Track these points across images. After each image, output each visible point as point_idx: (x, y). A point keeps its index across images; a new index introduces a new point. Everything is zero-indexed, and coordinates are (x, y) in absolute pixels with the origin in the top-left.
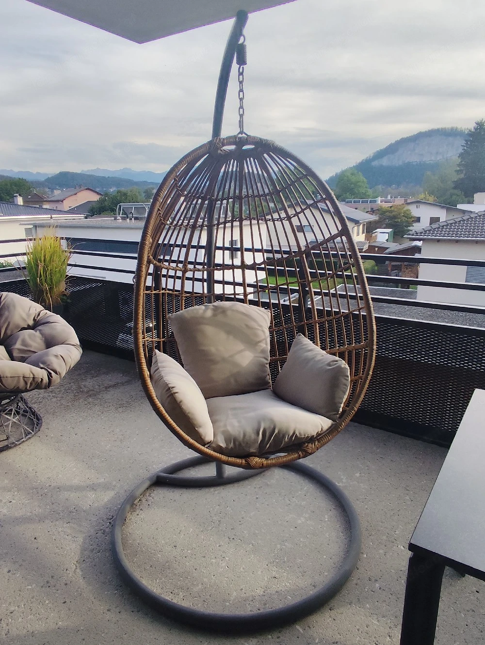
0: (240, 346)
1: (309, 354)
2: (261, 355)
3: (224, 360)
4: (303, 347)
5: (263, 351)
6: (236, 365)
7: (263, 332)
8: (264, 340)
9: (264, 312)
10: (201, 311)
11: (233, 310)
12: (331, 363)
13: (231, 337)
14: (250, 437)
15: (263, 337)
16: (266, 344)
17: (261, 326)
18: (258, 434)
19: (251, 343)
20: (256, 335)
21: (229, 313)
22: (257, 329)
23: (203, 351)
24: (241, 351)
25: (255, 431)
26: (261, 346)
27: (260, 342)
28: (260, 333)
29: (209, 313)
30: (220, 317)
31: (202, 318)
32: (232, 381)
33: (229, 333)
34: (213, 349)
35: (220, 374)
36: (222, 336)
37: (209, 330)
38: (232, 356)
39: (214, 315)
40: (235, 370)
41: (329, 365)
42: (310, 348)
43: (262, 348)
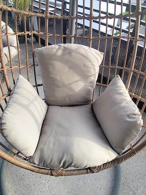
0: (77, 78)
1: (118, 97)
2: (89, 84)
3: (64, 85)
4: (117, 88)
5: (92, 82)
6: (71, 89)
7: (95, 69)
8: (94, 75)
9: (98, 55)
10: (55, 50)
11: (76, 52)
12: (131, 116)
13: (72, 71)
14: (54, 163)
15: (93, 73)
16: (95, 77)
17: (94, 66)
18: (60, 163)
19: (85, 76)
20: (89, 71)
21: (74, 54)
22: (91, 67)
23: (52, 77)
24: (77, 81)
25: (59, 161)
26: (91, 79)
27: (91, 76)
28: (92, 70)
29: (60, 53)
30: (67, 57)
31: (55, 55)
32: (67, 99)
33: (71, 68)
34: (58, 78)
35: (60, 94)
36: (66, 69)
37: (58, 65)
38: (70, 84)
39: (63, 54)
40: (70, 93)
41: (129, 116)
42: (121, 91)
43: (91, 80)
